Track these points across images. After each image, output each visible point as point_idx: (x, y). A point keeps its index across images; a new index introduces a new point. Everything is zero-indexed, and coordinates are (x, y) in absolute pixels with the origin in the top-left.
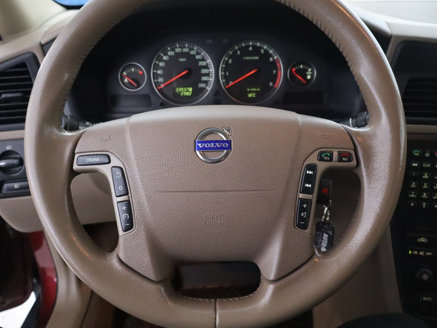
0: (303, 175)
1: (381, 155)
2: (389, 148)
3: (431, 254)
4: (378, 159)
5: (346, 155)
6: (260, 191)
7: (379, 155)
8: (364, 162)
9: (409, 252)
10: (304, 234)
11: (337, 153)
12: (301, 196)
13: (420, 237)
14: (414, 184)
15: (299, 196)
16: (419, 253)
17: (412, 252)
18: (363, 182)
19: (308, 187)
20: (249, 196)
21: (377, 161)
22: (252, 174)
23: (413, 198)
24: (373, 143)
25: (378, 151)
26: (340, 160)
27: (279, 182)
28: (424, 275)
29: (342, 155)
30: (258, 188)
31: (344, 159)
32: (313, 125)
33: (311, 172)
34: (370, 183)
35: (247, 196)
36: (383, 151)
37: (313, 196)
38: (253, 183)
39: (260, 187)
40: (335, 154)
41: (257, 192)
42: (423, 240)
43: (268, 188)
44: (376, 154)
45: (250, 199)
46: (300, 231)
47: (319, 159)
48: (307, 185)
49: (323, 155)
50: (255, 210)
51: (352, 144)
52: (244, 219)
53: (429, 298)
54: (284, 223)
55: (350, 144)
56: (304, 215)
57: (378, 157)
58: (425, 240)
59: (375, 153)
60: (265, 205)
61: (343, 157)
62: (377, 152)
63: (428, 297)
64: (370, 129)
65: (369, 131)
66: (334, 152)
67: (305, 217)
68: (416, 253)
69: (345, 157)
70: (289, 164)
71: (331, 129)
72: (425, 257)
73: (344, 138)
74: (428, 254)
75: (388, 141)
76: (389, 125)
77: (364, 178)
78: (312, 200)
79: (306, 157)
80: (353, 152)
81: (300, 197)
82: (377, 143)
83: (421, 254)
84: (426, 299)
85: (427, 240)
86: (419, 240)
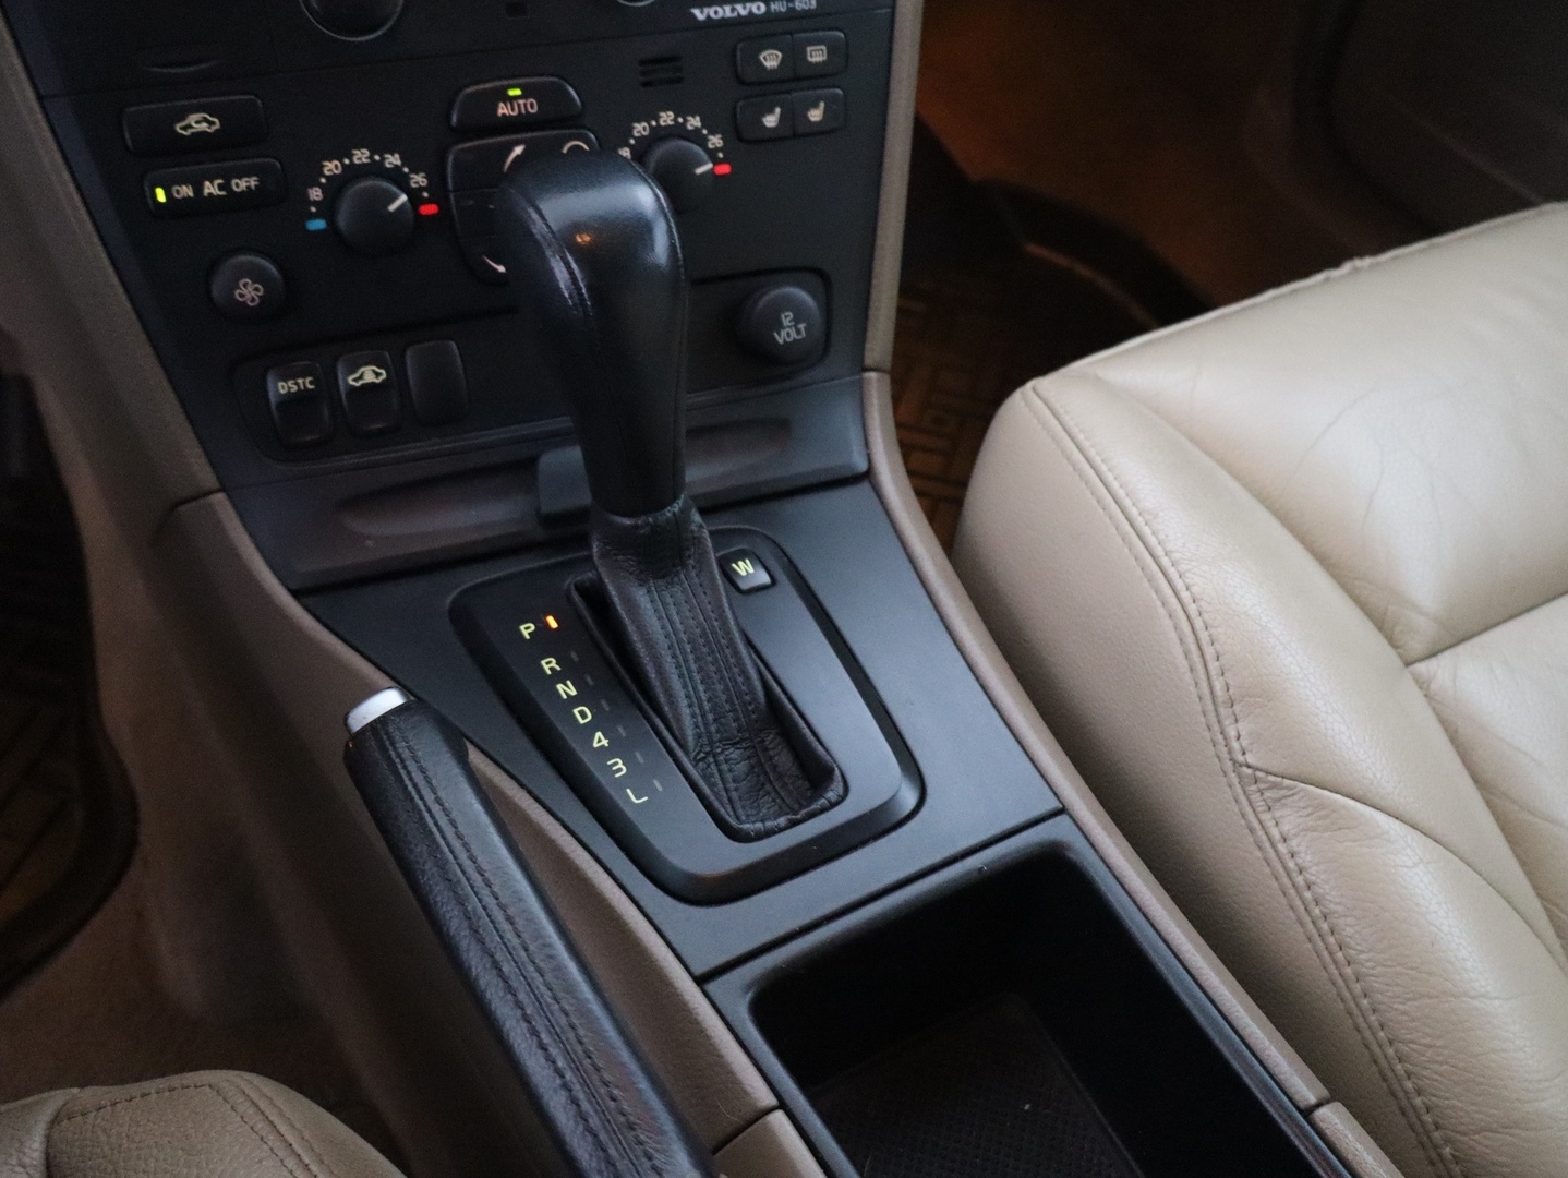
3: (253, 182)
9: (154, 196)
13: (182, 114)
16: (198, 189)
17: (168, 194)
28: (241, 283)
42: (197, 123)
53: (300, 381)
58: (211, 123)
63: (294, 377)
68: (186, 191)
72: (232, 201)
74: (241, 185)
83: (212, 191)
84: (289, 388)
85: (216, 120)
86: (185, 128)
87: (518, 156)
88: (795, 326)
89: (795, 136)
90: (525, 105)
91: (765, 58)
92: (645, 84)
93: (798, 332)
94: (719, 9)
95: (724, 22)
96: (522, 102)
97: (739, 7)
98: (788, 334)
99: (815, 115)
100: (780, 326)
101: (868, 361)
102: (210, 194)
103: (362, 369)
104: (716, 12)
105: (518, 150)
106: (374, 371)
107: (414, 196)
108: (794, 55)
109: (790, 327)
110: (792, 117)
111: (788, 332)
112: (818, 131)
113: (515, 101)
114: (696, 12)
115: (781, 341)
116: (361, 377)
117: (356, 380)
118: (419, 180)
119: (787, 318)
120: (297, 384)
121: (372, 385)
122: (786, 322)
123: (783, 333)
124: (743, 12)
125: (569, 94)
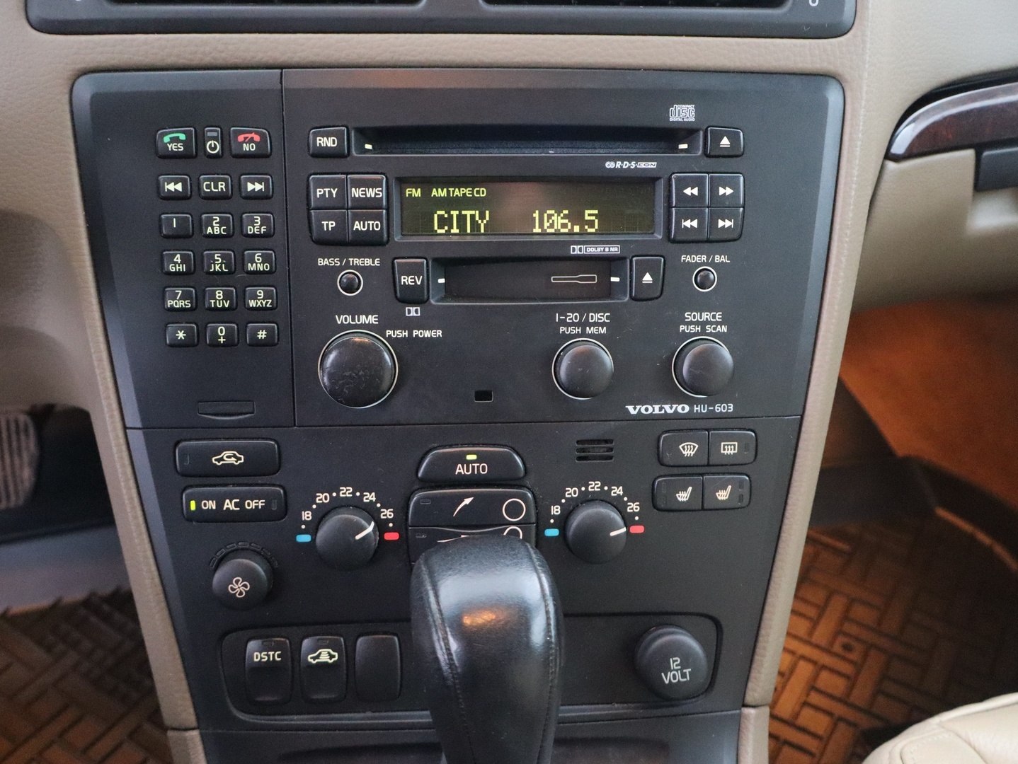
3: (261, 504)
9: (188, 505)
13: (219, 450)
14: (178, 259)
16: (220, 504)
17: (198, 505)
23: (182, 310)
42: (229, 458)
53: (271, 653)
58: (238, 459)
63: (268, 650)
68: (211, 505)
72: (243, 516)
74: (252, 504)
83: (230, 506)
84: (261, 658)
85: (242, 457)
86: (219, 460)
87: (466, 505)
88: (681, 670)
89: (703, 509)
90: (478, 467)
91: (683, 448)
92: (580, 458)
93: (684, 675)
94: (650, 408)
95: (653, 418)
96: (476, 465)
97: (667, 407)
98: (674, 677)
99: (723, 495)
100: (667, 669)
101: (749, 699)
102: (228, 509)
103: (320, 651)
104: (647, 410)
105: (467, 501)
106: (329, 653)
107: (381, 526)
108: (709, 447)
109: (677, 670)
110: (702, 493)
111: (674, 675)
112: (723, 508)
113: (471, 462)
114: (630, 408)
115: (667, 682)
116: (318, 657)
117: (314, 658)
118: (388, 514)
119: (675, 663)
120: (268, 656)
121: (326, 663)
122: (673, 666)
123: (670, 675)
124: (670, 411)
125: (516, 461)
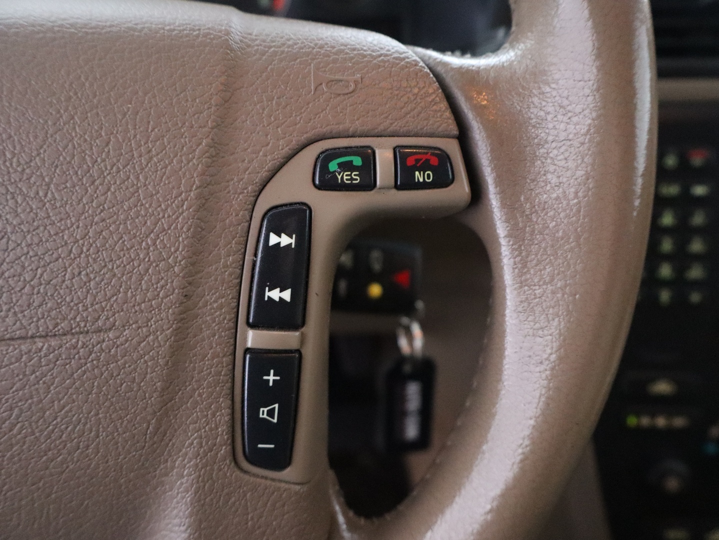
0: (256, 255)
1: (562, 150)
2: (593, 120)
4: (552, 168)
5: (427, 160)
6: (69, 337)
7: (555, 152)
8: (499, 181)
10: (279, 488)
11: (389, 155)
12: (252, 338)
13: (653, 380)
15: (245, 339)
18: (500, 260)
19: (277, 299)
20: (18, 360)
21: (549, 176)
22: (23, 267)
24: (529, 108)
25: (550, 138)
26: (405, 182)
27: (148, 290)
28: (670, 479)
29: (410, 162)
30: (57, 325)
31: (419, 176)
32: (289, 47)
33: (285, 240)
34: (525, 266)
35: (11, 364)
36: (571, 136)
37: (302, 334)
38: (29, 306)
39: (64, 319)
40: (384, 159)
41: (54, 342)
43: (100, 323)
44: (542, 151)
45: (25, 375)
46: (262, 477)
47: (317, 182)
48: (275, 294)
49: (333, 166)
50: (56, 418)
51: (448, 114)
52: (13, 457)
54: (190, 455)
55: (441, 116)
56: (271, 413)
57: (549, 161)
59: (539, 144)
60: (97, 394)
61: (415, 168)
62: (546, 142)
64: (516, 54)
65: (513, 61)
66: (377, 152)
67: (275, 421)
68: (647, 421)
69: (422, 169)
70: (188, 209)
71: (365, 56)
72: (669, 432)
73: (416, 90)
75: (587, 91)
76: (590, 23)
77: (500, 245)
78: (303, 351)
79: (264, 174)
80: (453, 149)
81: (249, 345)
82: (544, 103)
